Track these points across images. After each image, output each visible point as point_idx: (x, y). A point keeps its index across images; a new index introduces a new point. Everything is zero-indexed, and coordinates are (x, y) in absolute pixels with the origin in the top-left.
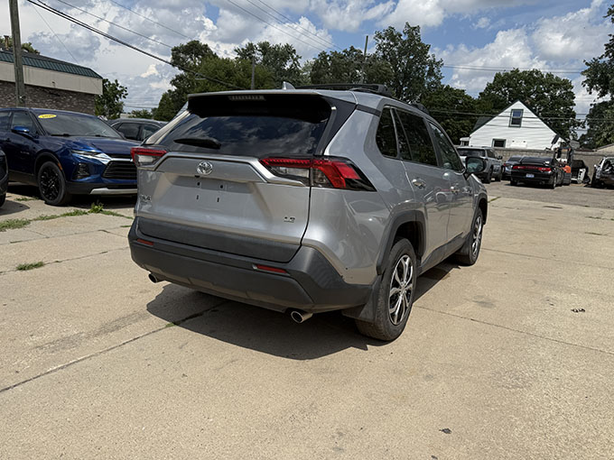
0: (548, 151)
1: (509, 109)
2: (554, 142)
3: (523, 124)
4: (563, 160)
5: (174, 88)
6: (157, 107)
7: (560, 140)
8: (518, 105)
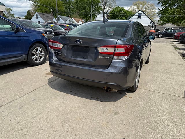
0: (149, 26)
1: (137, 13)
2: (151, 23)
3: (141, 18)
4: (153, 29)
5: (31, 9)
6: (26, 15)
7: (152, 23)
8: (140, 12)
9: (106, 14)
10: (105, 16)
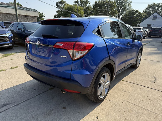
1: (153, 15)
3: (157, 19)
8: (156, 14)
9: (120, 16)
10: (120, 18)
